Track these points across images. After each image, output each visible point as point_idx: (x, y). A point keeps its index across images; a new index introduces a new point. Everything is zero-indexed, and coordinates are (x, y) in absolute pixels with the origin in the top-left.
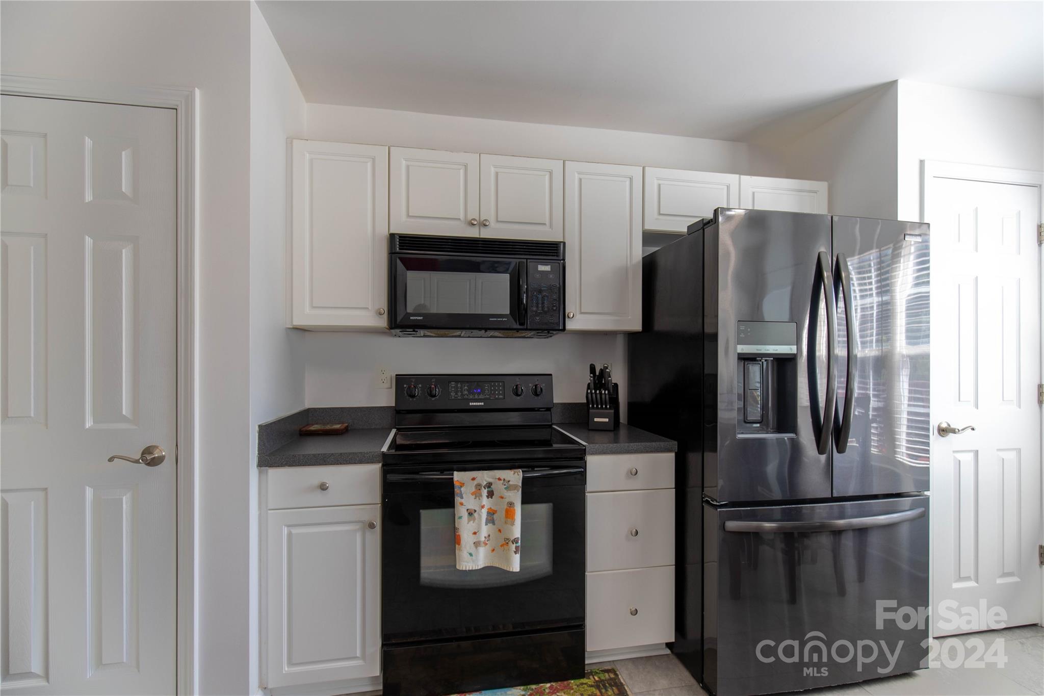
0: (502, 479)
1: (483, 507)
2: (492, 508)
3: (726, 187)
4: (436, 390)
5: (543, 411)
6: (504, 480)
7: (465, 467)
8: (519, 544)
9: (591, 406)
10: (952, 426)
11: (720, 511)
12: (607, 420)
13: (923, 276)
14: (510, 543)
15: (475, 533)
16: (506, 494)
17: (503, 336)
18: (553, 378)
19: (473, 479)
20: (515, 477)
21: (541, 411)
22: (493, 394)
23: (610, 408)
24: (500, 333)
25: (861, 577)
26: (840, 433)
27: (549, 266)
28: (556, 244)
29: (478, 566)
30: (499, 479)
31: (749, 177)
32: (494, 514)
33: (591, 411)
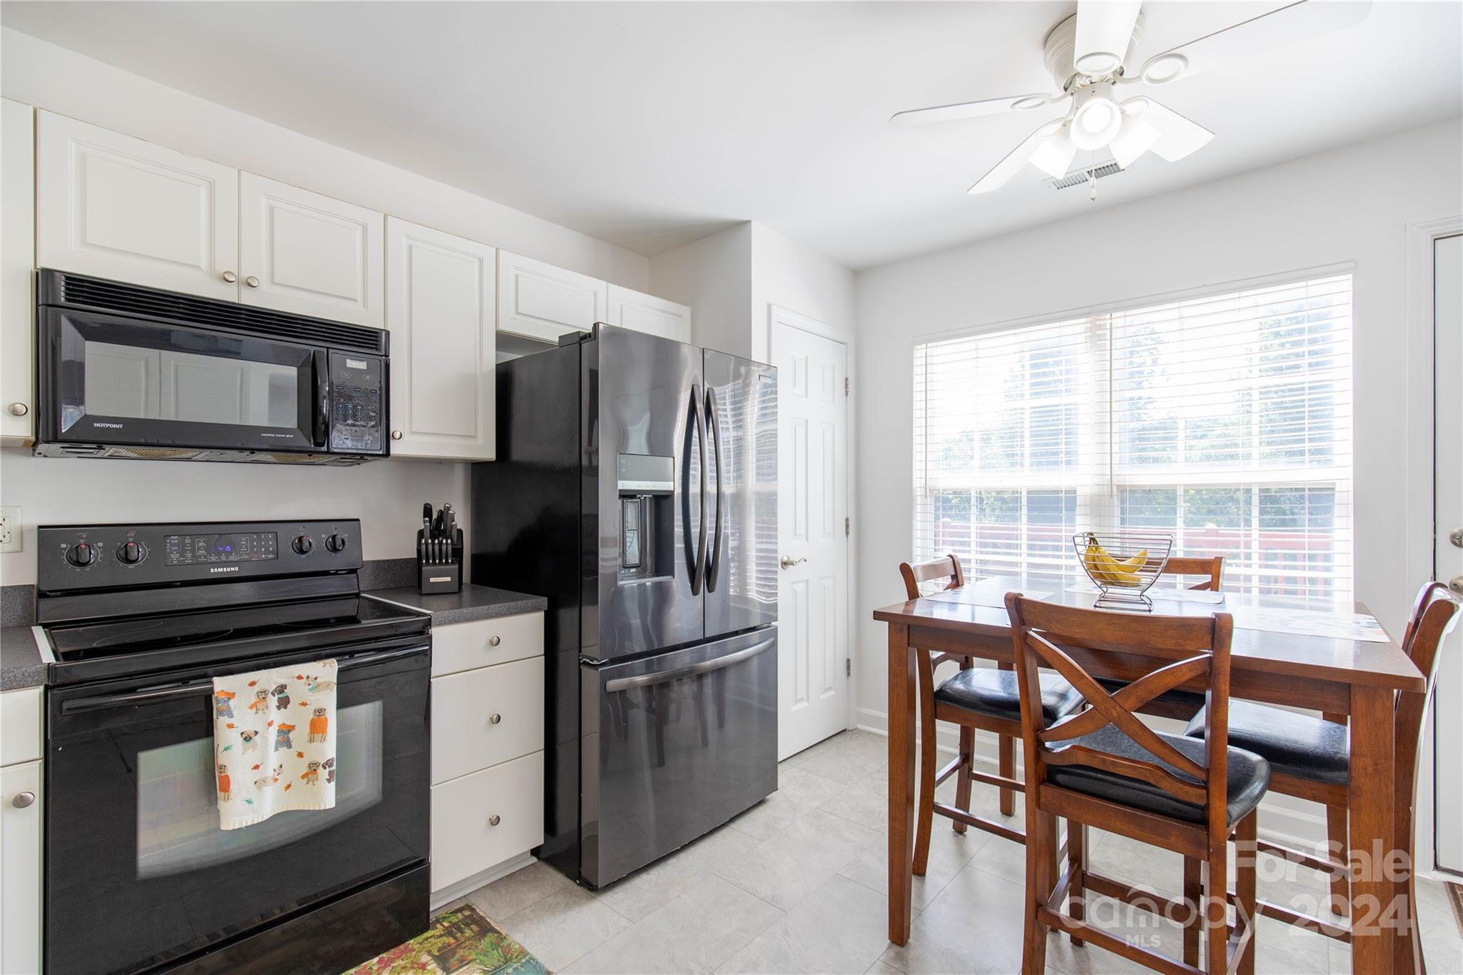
0: (305, 676)
1: (270, 724)
2: (286, 723)
3: (593, 294)
4: (138, 551)
5: (342, 574)
6: (308, 677)
7: (230, 666)
8: (334, 767)
9: (424, 562)
10: (791, 559)
11: (602, 671)
12: (449, 579)
13: (769, 412)
14: (321, 769)
15: (257, 767)
16: (312, 698)
17: (276, 461)
18: (361, 524)
19: (252, 684)
20: (327, 670)
21: (340, 574)
22: (256, 553)
23: (452, 563)
24: (274, 456)
25: (721, 724)
26: (711, 572)
27: (365, 363)
28: (376, 332)
29: (263, 816)
30: (300, 678)
31: (617, 287)
32: (289, 731)
33: (424, 568)
